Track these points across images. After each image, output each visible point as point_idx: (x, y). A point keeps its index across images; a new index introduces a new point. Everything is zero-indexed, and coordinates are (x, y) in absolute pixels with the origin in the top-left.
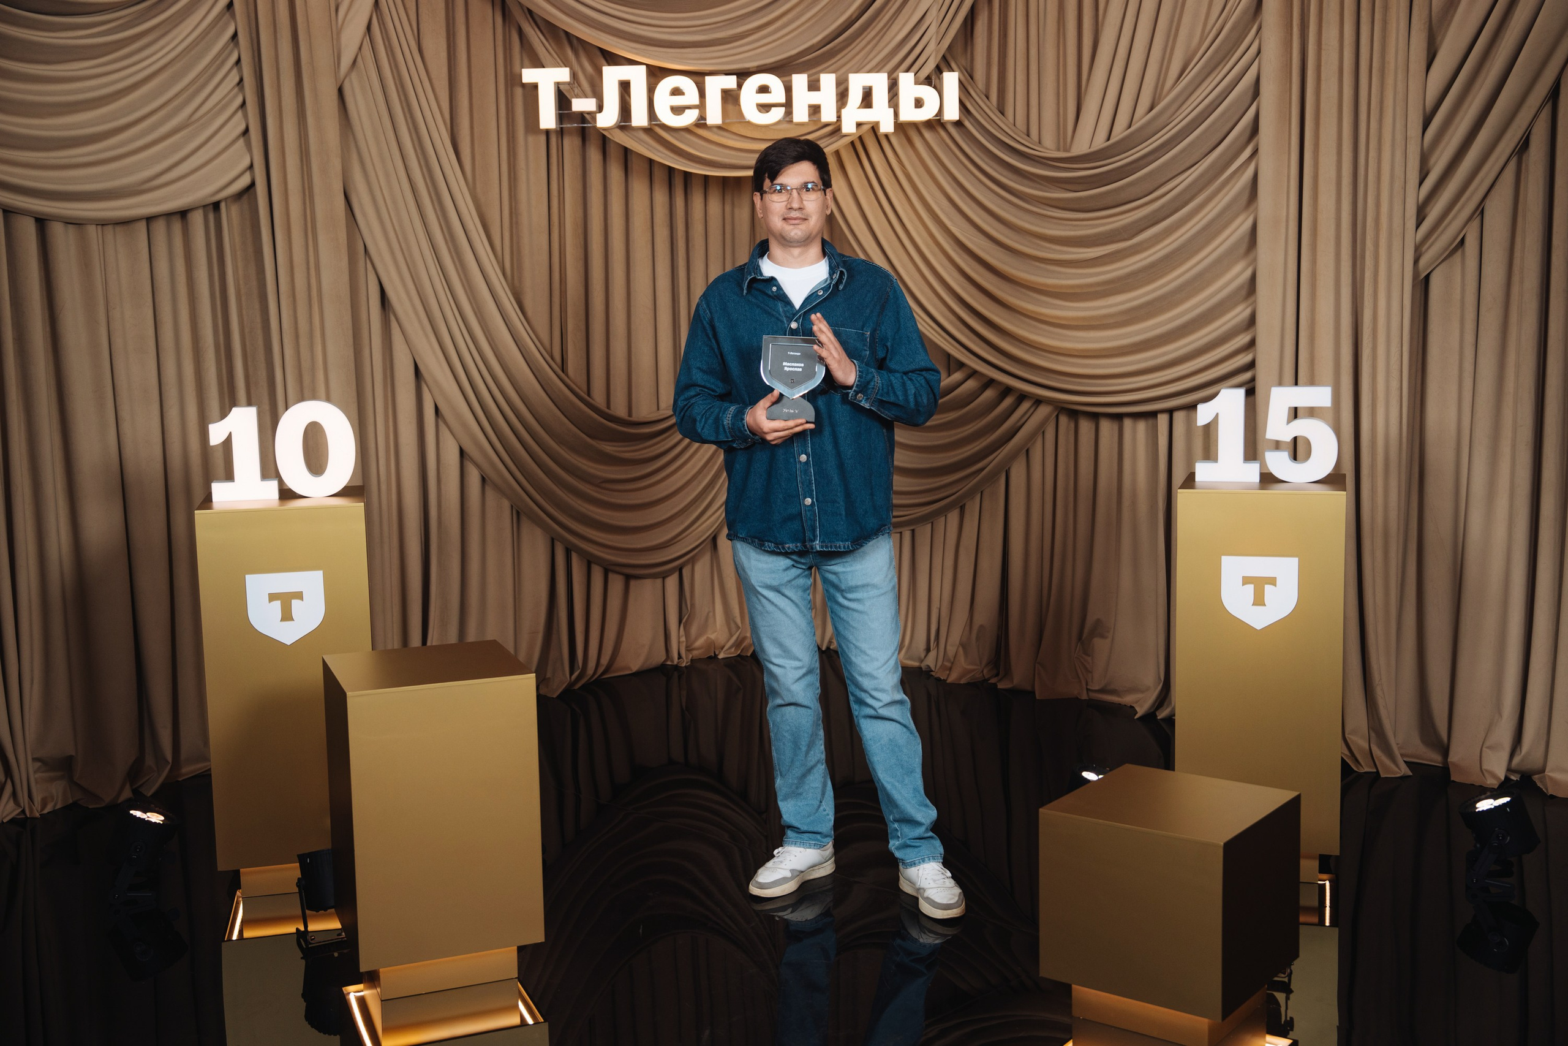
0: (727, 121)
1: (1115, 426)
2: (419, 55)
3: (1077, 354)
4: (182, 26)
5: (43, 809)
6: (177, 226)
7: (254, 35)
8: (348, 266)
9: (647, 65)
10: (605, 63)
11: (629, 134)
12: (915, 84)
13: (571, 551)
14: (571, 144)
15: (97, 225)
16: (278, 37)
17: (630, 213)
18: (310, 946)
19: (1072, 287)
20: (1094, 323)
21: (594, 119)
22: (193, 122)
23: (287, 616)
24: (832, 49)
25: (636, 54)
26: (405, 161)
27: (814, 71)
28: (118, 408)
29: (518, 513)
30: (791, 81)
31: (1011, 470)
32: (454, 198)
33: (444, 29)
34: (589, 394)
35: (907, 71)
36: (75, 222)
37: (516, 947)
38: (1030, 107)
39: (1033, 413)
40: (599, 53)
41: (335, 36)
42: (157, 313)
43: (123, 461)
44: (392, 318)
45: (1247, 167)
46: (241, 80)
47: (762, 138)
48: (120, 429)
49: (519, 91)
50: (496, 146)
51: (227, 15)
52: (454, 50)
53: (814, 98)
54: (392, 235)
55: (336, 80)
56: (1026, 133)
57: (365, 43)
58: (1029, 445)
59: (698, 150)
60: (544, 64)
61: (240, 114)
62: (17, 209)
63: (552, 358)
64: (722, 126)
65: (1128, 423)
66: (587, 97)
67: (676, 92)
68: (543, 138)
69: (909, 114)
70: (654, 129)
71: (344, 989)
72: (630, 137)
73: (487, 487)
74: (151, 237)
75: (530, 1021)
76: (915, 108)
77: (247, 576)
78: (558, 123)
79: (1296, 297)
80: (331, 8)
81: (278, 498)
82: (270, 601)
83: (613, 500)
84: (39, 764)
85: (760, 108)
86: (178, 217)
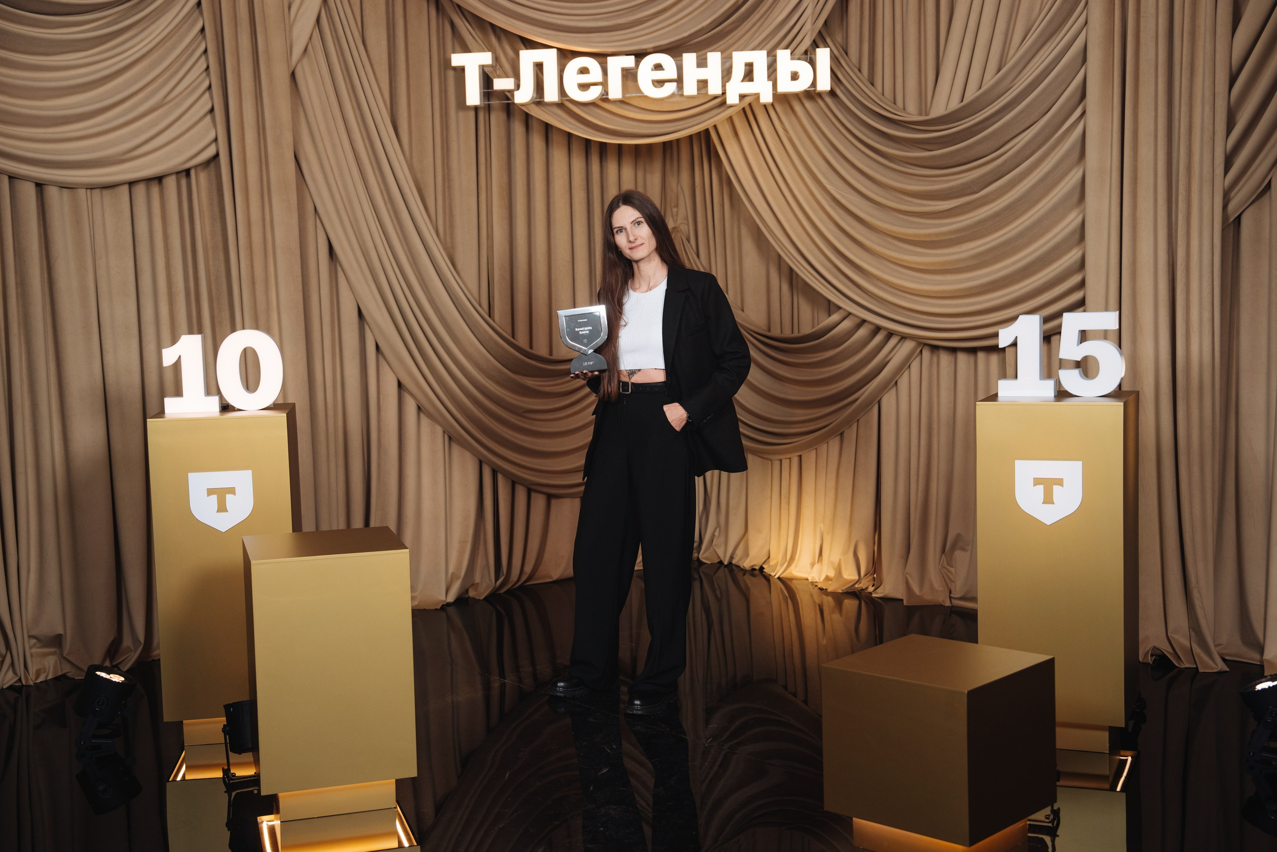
0: (627, 96)
1: (971, 358)
2: (362, 44)
3: (934, 295)
4: (158, 23)
5: (35, 681)
6: (155, 189)
7: (219, 29)
8: (298, 223)
9: (559, 50)
10: (523, 46)
11: (545, 110)
12: (791, 60)
13: (497, 472)
14: (497, 118)
15: (87, 189)
16: (239, 29)
17: (551, 178)
18: (231, 782)
19: (929, 235)
20: (949, 268)
21: (513, 96)
22: (167, 103)
23: (222, 508)
24: (721, 31)
25: (547, 39)
26: (350, 133)
27: (703, 52)
28: (103, 342)
29: (450, 438)
30: (682, 60)
31: (882, 399)
32: (392, 166)
33: (384, 21)
34: (513, 337)
35: (787, 48)
36: (68, 186)
37: (394, 780)
38: (896, 78)
39: (900, 348)
40: (518, 40)
41: (287, 28)
42: (138, 263)
43: (106, 387)
44: (339, 269)
45: (1077, 126)
46: (208, 68)
47: (660, 110)
48: (104, 359)
49: (451, 74)
50: (430, 120)
51: (197, 12)
52: (394, 40)
53: (702, 73)
54: (337, 197)
55: (288, 66)
56: (893, 101)
57: (314, 34)
58: (897, 378)
59: (604, 123)
60: (471, 50)
61: (207, 95)
62: (19, 175)
63: (480, 305)
64: (622, 99)
65: (981, 356)
66: (508, 77)
67: (584, 71)
68: (472, 114)
69: (786, 86)
70: (564, 104)
71: (258, 818)
72: (544, 111)
73: (422, 415)
74: (133, 199)
75: (406, 844)
76: (791, 80)
77: (189, 474)
78: (483, 100)
79: (1119, 239)
80: (284, 5)
81: (218, 410)
82: (208, 495)
83: (534, 428)
84: (33, 641)
85: (656, 83)
86: (156, 182)
